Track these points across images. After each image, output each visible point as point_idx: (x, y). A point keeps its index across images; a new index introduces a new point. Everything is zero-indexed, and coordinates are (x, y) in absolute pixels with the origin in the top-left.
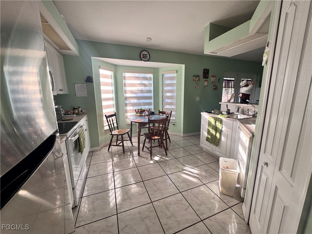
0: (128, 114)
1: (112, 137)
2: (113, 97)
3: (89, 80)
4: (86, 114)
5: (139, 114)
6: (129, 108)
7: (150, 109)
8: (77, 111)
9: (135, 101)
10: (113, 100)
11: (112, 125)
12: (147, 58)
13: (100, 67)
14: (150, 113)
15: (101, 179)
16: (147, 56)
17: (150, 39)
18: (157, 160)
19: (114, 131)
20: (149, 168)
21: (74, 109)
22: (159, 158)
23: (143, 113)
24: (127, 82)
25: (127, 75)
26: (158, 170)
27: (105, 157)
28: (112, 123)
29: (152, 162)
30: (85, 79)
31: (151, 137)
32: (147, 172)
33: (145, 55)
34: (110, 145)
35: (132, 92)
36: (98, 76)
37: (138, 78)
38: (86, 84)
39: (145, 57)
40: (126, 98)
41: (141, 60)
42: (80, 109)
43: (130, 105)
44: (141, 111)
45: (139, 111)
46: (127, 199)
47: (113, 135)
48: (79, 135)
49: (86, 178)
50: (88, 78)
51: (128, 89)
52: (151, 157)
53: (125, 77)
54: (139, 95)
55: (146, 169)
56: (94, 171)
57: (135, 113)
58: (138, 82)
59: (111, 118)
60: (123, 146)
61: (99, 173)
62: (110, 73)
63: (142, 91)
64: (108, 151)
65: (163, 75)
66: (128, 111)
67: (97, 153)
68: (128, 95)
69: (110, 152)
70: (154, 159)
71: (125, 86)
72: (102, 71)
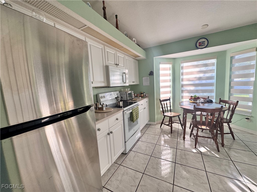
0: (184, 100)
1: (164, 117)
2: (170, 85)
3: (151, 73)
4: (147, 97)
5: (193, 101)
6: (185, 94)
7: (208, 97)
8: (142, 95)
9: (192, 88)
10: (170, 88)
11: (166, 108)
12: (205, 45)
13: (160, 63)
14: (206, 101)
15: (146, 145)
16: (205, 43)
17: (206, 26)
18: (202, 151)
19: (167, 113)
20: (188, 155)
21: (141, 93)
22: (206, 150)
23: (197, 100)
24: (185, 71)
25: (185, 65)
26: (197, 162)
27: (156, 131)
28: (166, 106)
29: (194, 151)
30: (149, 73)
31: (197, 125)
32: (184, 157)
33: (201, 43)
34: (162, 123)
35: (189, 80)
36: (158, 70)
37: (197, 66)
38: (149, 77)
39: (202, 45)
40: (182, 86)
41: (197, 48)
42: (144, 94)
43: (186, 91)
44: (194, 98)
45: (193, 98)
46: (155, 168)
47: (165, 116)
48: (133, 111)
49: (138, 140)
50: (151, 72)
51: (185, 77)
52: (195, 146)
53: (182, 68)
54: (197, 82)
55: (185, 155)
56: (145, 138)
57: (188, 100)
58: (197, 69)
59: (165, 102)
60: (171, 126)
61: (147, 140)
62: (169, 66)
63: (200, 79)
64: (161, 127)
65: (232, 58)
66: (184, 97)
67: (153, 126)
68: (185, 83)
69: (161, 129)
70: (199, 149)
71: (182, 75)
72: (161, 66)
